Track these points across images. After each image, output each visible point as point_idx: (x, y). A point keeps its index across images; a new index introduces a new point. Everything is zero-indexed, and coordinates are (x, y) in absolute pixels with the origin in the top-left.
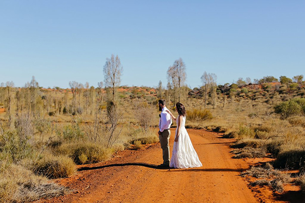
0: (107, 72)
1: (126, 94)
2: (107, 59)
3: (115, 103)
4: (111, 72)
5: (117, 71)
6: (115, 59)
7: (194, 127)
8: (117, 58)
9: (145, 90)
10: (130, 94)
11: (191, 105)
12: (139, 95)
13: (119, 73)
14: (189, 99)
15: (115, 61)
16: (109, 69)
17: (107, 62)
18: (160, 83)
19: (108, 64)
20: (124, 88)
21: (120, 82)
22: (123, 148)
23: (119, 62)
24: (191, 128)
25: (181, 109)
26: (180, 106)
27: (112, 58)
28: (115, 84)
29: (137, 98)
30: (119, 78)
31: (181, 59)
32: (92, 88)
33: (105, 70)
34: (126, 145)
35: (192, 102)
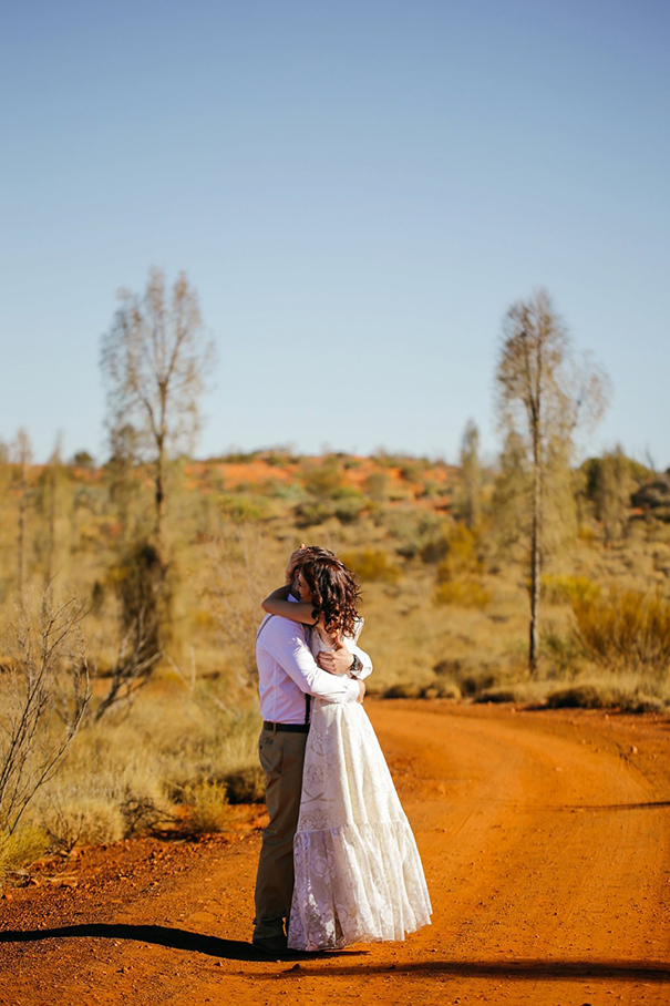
0: (122, 370)
1: (276, 496)
2: (124, 295)
3: (165, 557)
4: (147, 371)
5: (181, 366)
6: (169, 295)
7: (610, 698)
8: (181, 291)
9: (393, 474)
10: (296, 495)
11: (647, 565)
12: (343, 505)
13: (191, 376)
14: (639, 530)
15: (168, 306)
16: (136, 352)
17: (121, 315)
18: (471, 435)
19: (127, 323)
20: (271, 461)
21: (196, 427)
22: (117, 826)
23: (195, 315)
24: (596, 704)
25: (337, 589)
26: (327, 575)
27: (154, 291)
28: (167, 443)
29: (334, 525)
30: (192, 408)
31: (544, 299)
32: (82, 459)
33: (108, 356)
34: (137, 809)
35: (651, 548)
